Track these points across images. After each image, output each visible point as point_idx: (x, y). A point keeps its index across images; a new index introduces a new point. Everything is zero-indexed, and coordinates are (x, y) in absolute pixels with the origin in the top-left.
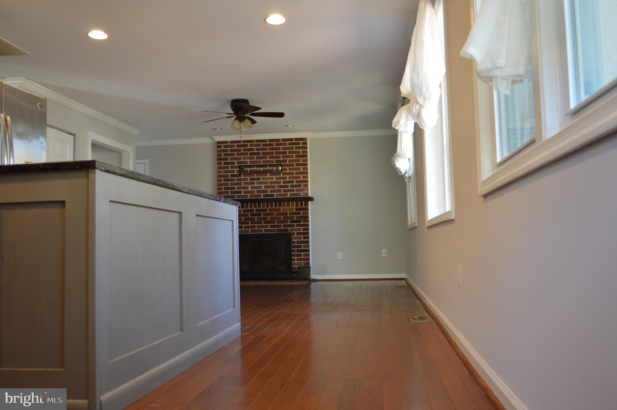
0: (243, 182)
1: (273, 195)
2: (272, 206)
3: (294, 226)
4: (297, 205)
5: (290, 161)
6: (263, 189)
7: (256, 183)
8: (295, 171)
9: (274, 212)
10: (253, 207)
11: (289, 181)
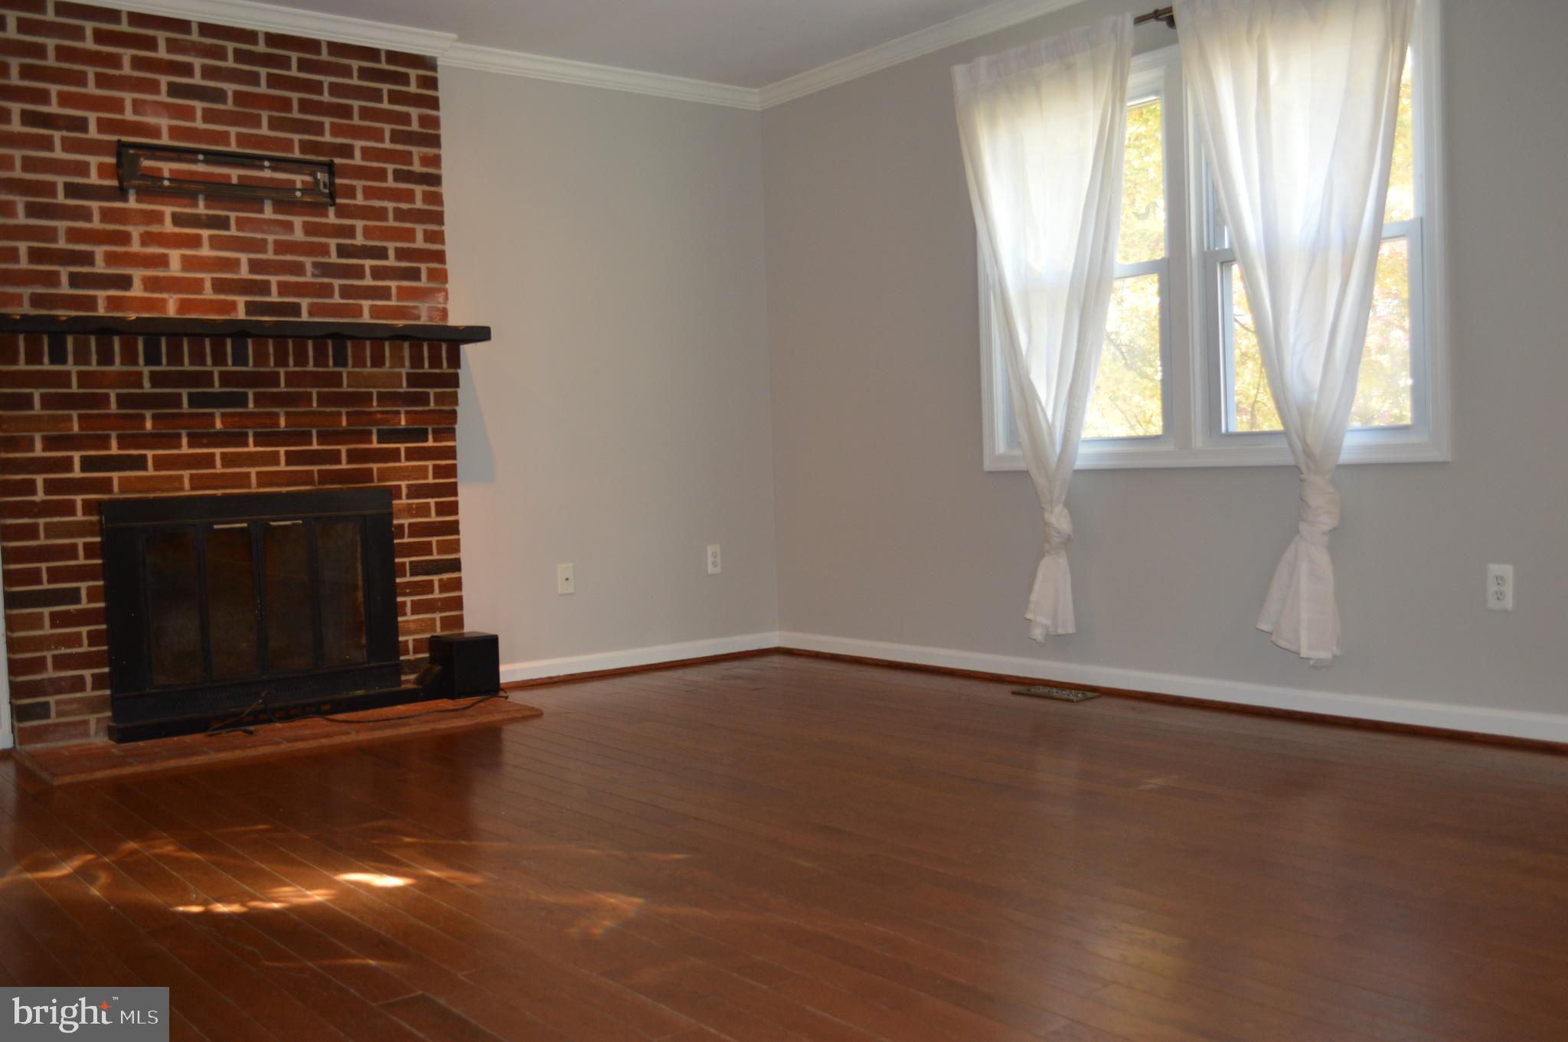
0: (136, 231)
1: (295, 309)
2: (301, 361)
3: (394, 455)
4: (417, 361)
5: (367, 153)
6: (244, 273)
7: (205, 242)
8: (390, 205)
9: (309, 390)
10: (209, 361)
11: (364, 247)
